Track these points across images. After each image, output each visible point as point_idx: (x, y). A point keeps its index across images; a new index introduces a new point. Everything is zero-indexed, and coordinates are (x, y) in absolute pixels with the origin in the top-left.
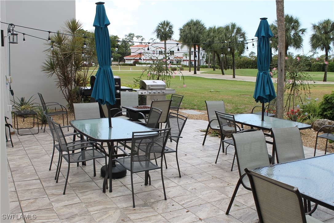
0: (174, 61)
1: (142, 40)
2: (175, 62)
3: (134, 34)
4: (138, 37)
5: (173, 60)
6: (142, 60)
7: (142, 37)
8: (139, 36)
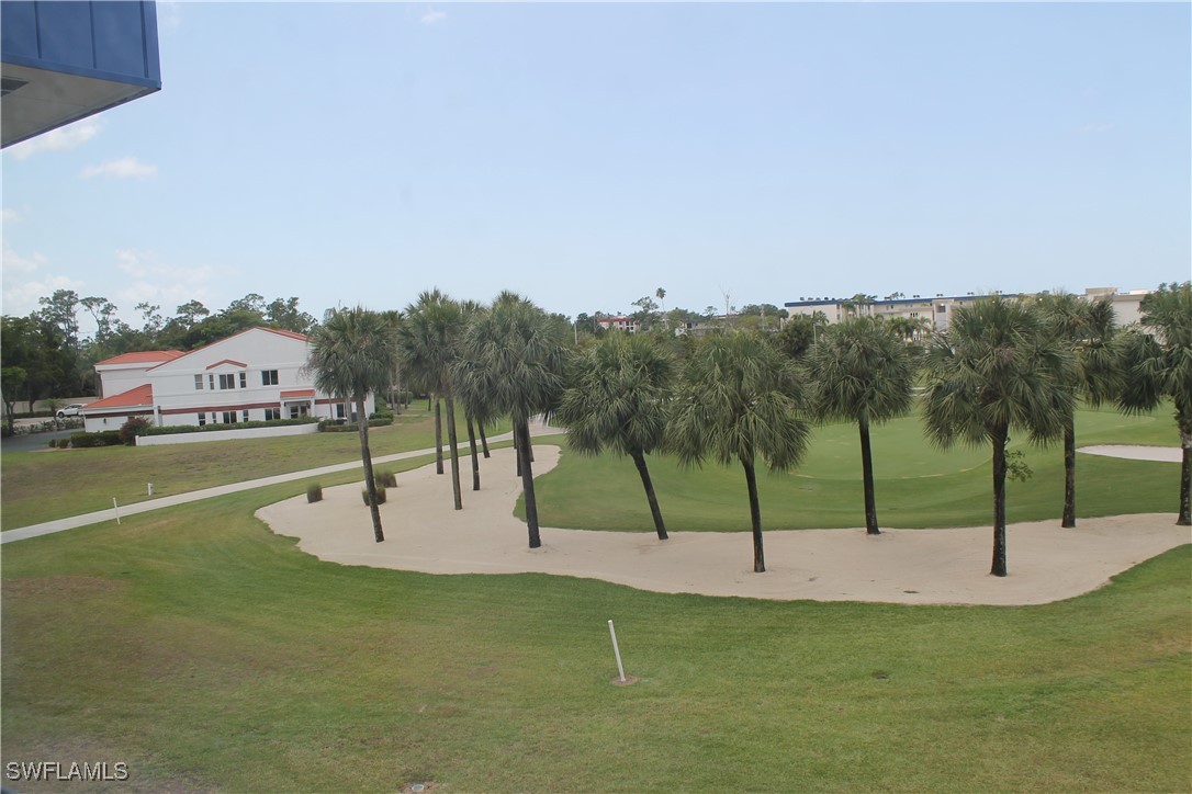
0: (282, 409)
1: (107, 311)
2: (285, 414)
3: (72, 293)
4: (89, 302)
5: (279, 404)
6: (156, 411)
7: (105, 300)
8: (96, 300)
